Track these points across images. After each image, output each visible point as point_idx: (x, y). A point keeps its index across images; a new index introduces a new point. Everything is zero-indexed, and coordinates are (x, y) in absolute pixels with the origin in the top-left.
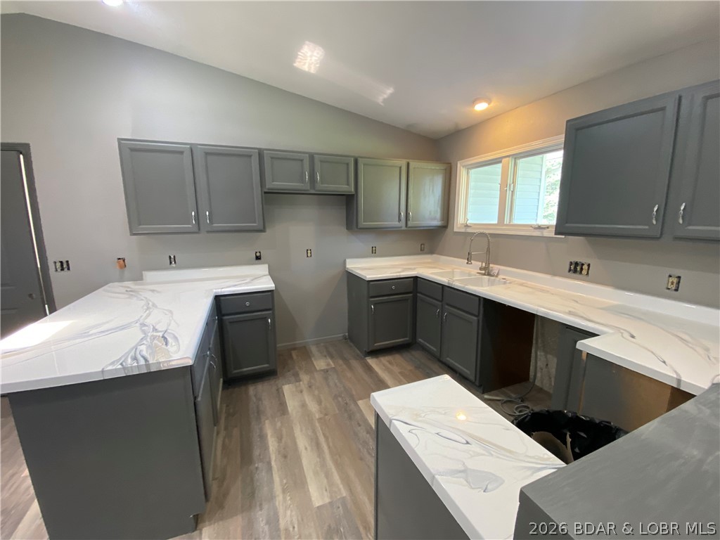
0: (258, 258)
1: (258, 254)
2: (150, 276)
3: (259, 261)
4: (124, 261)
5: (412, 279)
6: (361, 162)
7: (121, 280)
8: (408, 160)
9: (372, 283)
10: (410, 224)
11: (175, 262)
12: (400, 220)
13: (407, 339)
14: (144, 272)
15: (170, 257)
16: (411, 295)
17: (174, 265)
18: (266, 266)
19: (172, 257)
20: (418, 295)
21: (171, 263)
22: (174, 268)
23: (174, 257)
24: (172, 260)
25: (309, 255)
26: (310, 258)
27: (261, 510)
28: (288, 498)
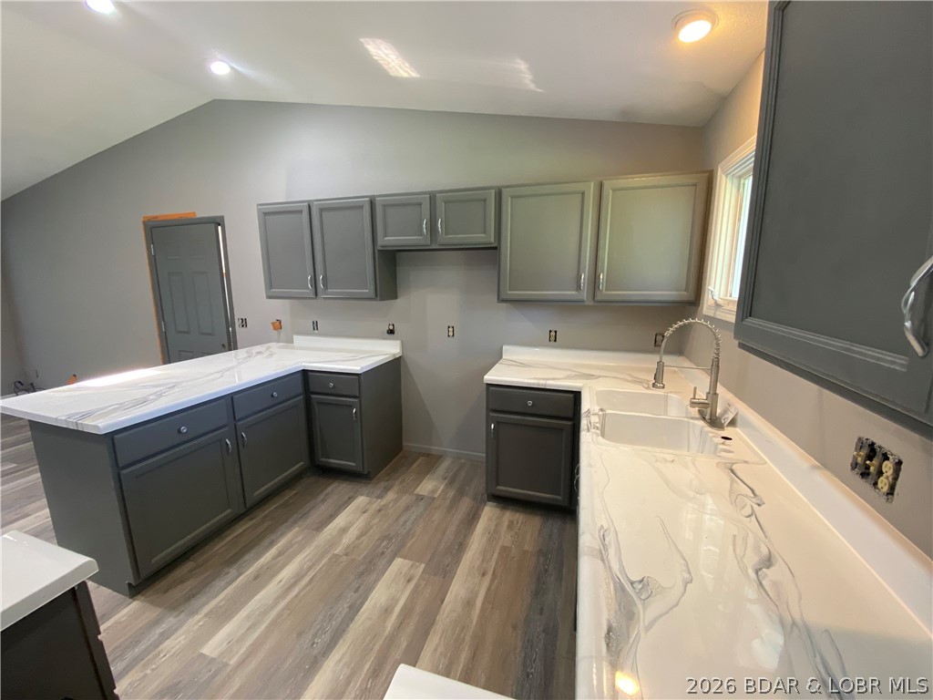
0: (391, 332)
1: (391, 327)
3: (391, 336)
4: (280, 323)
5: (572, 395)
6: (505, 192)
7: (278, 341)
9: (492, 388)
10: (599, 297)
11: (318, 329)
12: (578, 288)
14: (295, 337)
15: (314, 322)
18: (398, 342)
21: (314, 329)
22: (316, 335)
23: (317, 322)
24: (315, 326)
26: (452, 339)
27: (175, 617)
28: (201, 623)
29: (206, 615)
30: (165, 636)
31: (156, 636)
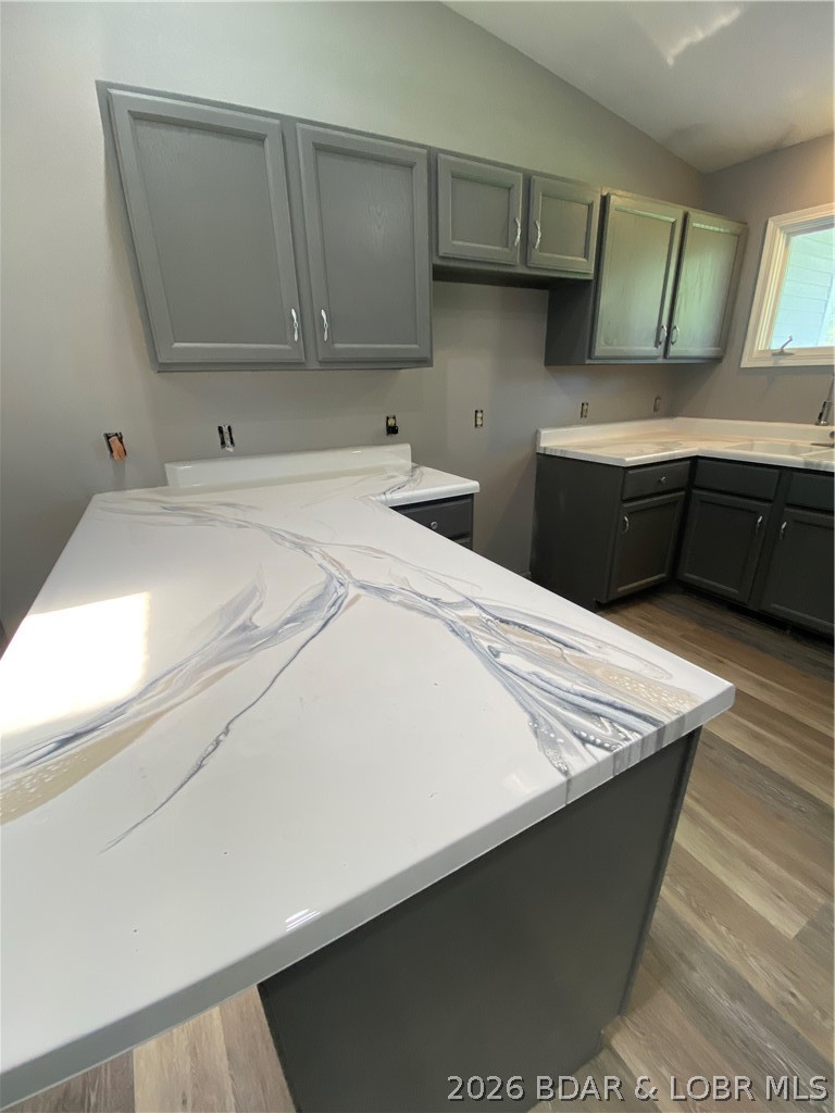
0: (392, 430)
1: (391, 422)
2: (184, 474)
3: (391, 437)
4: (120, 440)
5: (689, 462)
6: (612, 203)
7: (120, 485)
8: (687, 209)
9: (630, 472)
10: (674, 351)
11: (232, 442)
12: (658, 342)
13: (664, 575)
14: (167, 466)
15: (220, 430)
16: (683, 493)
17: (231, 449)
18: (407, 448)
19: (225, 430)
20: (694, 491)
21: (223, 443)
22: (231, 455)
23: (229, 428)
24: (225, 436)
25: (479, 423)
26: (480, 430)
27: (692, 968)
28: (723, 929)
29: (701, 917)
30: (740, 990)
31: (738, 1006)
